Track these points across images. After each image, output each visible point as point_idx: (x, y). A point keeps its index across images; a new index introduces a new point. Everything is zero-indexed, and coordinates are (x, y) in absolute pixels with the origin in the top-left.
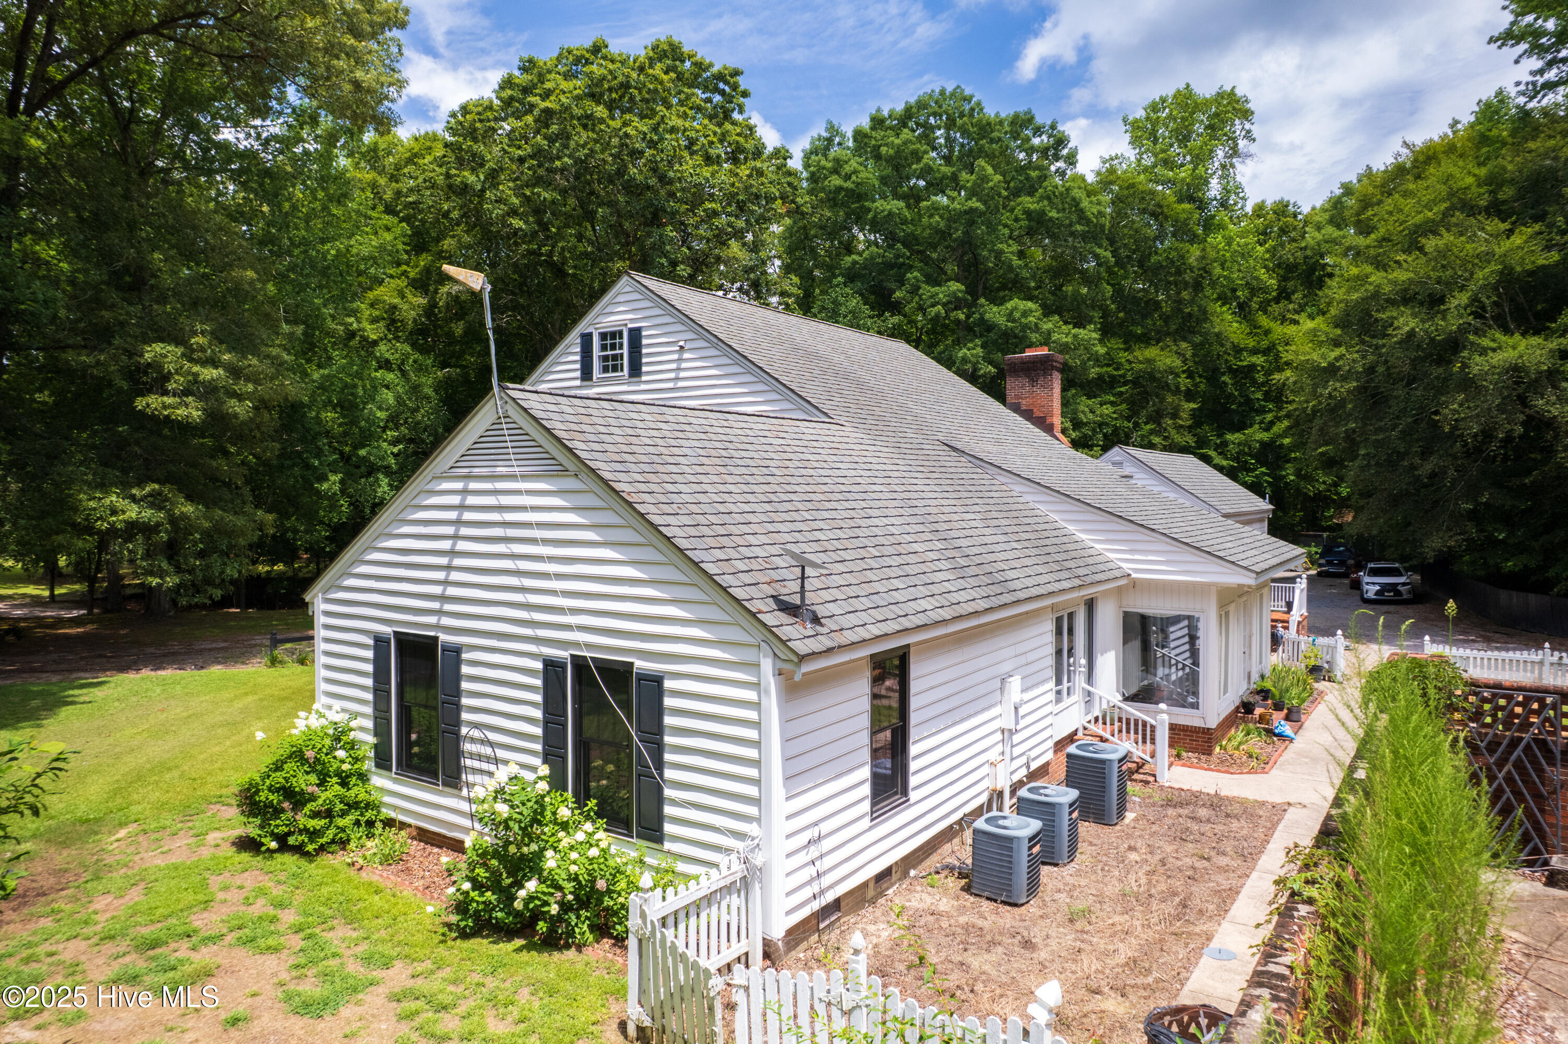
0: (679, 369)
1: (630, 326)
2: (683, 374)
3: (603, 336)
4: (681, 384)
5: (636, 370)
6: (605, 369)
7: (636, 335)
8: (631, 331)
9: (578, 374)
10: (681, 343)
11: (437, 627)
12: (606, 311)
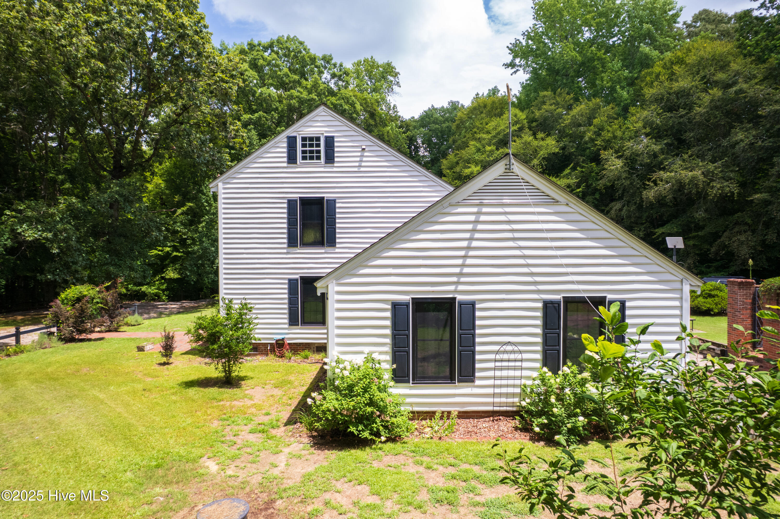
0: (361, 161)
1: (325, 134)
2: (363, 164)
3: (304, 139)
4: (362, 169)
5: (330, 159)
6: (304, 158)
7: (330, 142)
8: (326, 137)
9: (285, 159)
10: (363, 147)
11: (456, 291)
12: (307, 124)
